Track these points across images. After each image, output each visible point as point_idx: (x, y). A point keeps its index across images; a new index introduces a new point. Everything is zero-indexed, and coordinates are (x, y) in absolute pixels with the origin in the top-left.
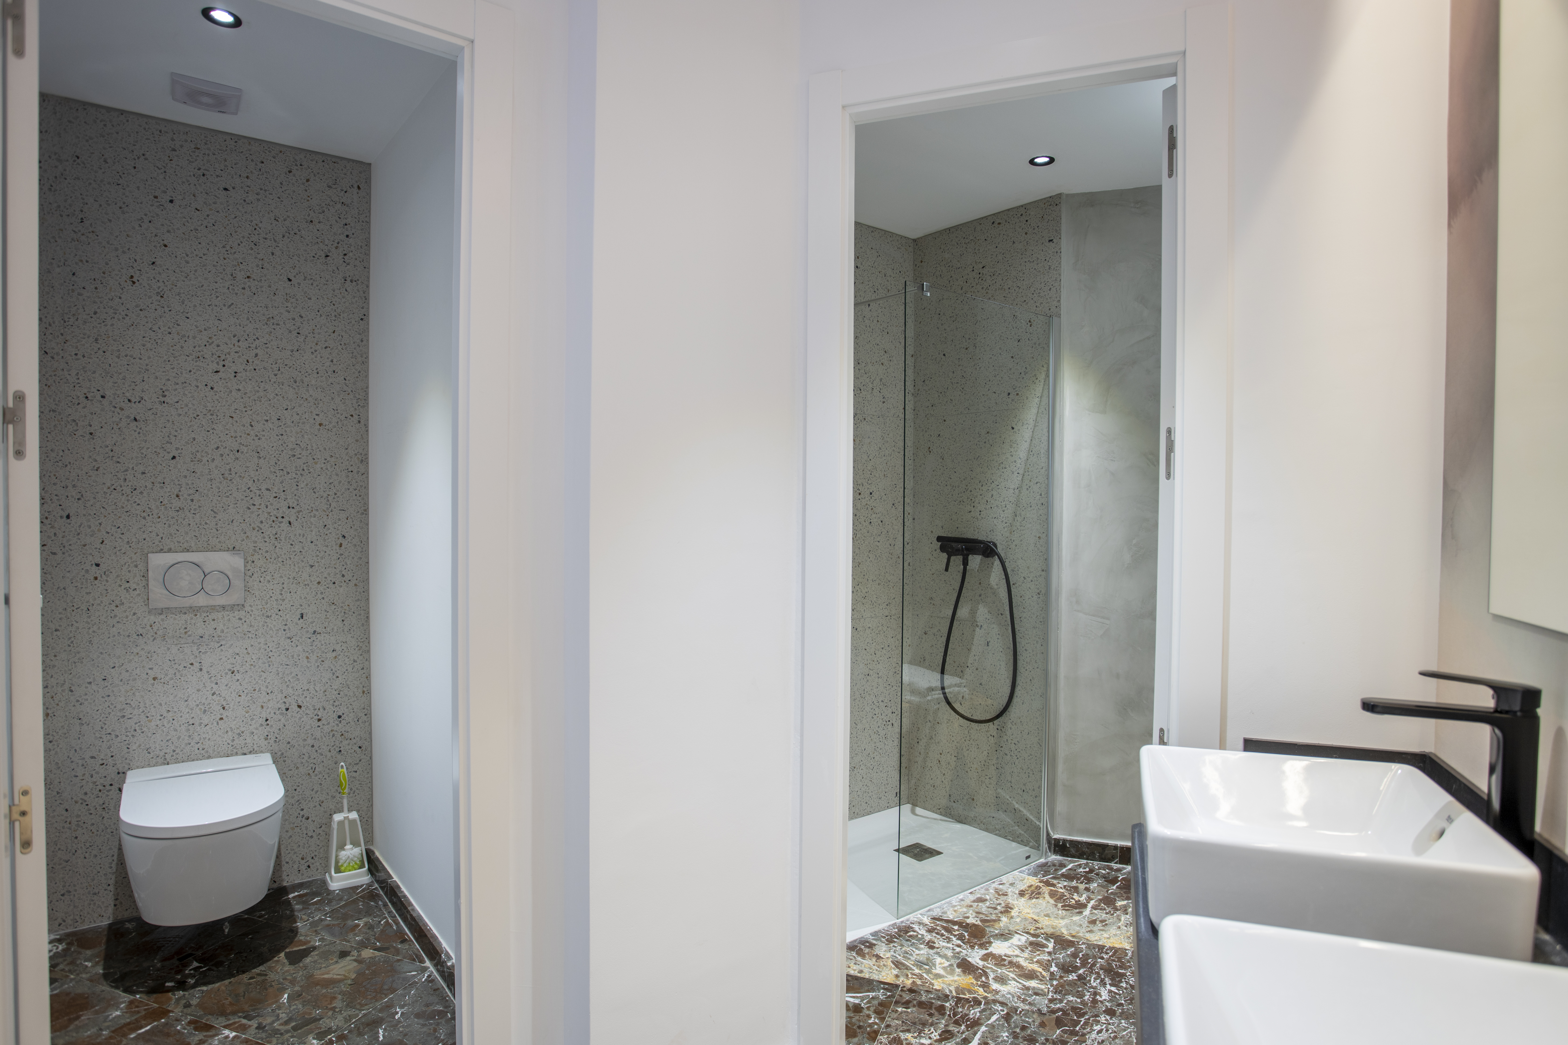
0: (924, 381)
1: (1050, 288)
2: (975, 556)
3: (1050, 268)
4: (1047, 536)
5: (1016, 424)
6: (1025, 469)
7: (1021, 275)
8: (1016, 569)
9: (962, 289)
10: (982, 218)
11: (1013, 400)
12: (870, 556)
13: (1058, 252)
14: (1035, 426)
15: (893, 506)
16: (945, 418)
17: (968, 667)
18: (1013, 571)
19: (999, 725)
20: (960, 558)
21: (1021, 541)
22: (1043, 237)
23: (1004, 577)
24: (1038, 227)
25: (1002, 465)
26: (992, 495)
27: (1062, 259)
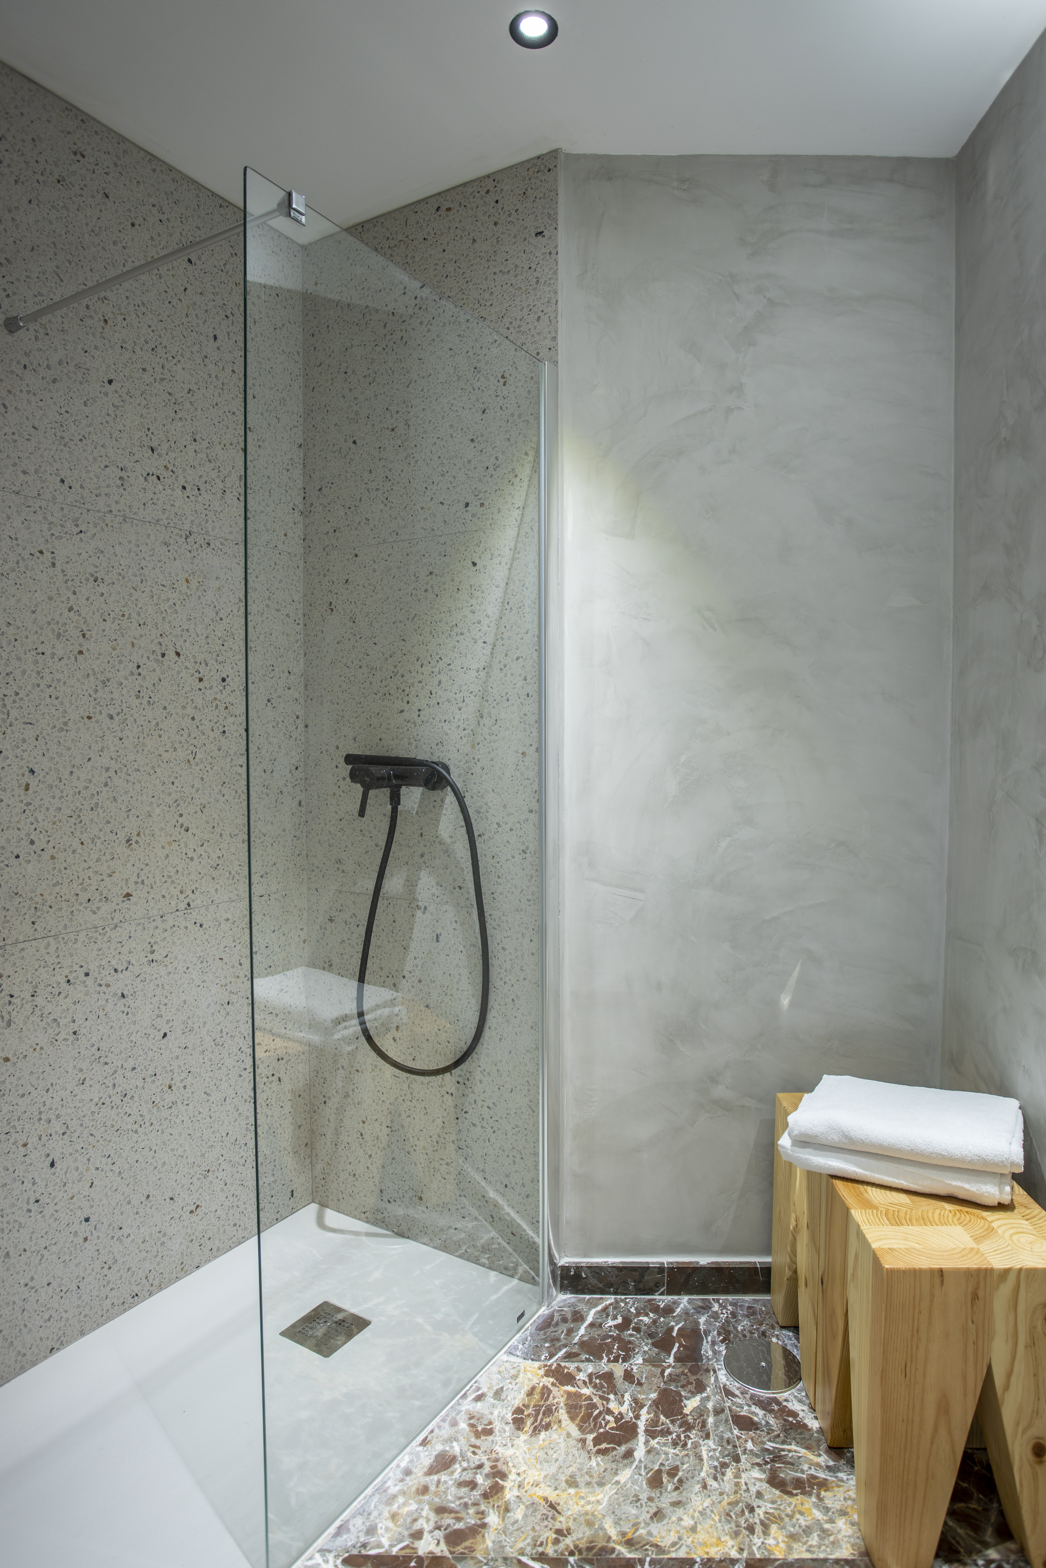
0: (320, 490)
1: (539, 317)
2: (411, 788)
3: (537, 282)
4: (537, 750)
5: (480, 557)
6: (496, 634)
7: (487, 296)
8: (483, 810)
9: (385, 326)
10: (419, 202)
11: (473, 515)
12: (224, 791)
13: (553, 253)
14: (513, 559)
15: (269, 704)
16: (356, 552)
17: (404, 977)
18: (479, 812)
19: (460, 1076)
20: (387, 791)
21: (492, 760)
22: (526, 228)
23: (463, 823)
24: (517, 210)
25: (455, 629)
26: (440, 682)
27: (559, 264)
